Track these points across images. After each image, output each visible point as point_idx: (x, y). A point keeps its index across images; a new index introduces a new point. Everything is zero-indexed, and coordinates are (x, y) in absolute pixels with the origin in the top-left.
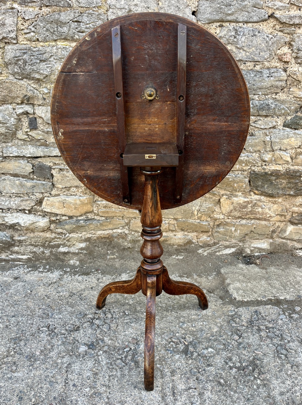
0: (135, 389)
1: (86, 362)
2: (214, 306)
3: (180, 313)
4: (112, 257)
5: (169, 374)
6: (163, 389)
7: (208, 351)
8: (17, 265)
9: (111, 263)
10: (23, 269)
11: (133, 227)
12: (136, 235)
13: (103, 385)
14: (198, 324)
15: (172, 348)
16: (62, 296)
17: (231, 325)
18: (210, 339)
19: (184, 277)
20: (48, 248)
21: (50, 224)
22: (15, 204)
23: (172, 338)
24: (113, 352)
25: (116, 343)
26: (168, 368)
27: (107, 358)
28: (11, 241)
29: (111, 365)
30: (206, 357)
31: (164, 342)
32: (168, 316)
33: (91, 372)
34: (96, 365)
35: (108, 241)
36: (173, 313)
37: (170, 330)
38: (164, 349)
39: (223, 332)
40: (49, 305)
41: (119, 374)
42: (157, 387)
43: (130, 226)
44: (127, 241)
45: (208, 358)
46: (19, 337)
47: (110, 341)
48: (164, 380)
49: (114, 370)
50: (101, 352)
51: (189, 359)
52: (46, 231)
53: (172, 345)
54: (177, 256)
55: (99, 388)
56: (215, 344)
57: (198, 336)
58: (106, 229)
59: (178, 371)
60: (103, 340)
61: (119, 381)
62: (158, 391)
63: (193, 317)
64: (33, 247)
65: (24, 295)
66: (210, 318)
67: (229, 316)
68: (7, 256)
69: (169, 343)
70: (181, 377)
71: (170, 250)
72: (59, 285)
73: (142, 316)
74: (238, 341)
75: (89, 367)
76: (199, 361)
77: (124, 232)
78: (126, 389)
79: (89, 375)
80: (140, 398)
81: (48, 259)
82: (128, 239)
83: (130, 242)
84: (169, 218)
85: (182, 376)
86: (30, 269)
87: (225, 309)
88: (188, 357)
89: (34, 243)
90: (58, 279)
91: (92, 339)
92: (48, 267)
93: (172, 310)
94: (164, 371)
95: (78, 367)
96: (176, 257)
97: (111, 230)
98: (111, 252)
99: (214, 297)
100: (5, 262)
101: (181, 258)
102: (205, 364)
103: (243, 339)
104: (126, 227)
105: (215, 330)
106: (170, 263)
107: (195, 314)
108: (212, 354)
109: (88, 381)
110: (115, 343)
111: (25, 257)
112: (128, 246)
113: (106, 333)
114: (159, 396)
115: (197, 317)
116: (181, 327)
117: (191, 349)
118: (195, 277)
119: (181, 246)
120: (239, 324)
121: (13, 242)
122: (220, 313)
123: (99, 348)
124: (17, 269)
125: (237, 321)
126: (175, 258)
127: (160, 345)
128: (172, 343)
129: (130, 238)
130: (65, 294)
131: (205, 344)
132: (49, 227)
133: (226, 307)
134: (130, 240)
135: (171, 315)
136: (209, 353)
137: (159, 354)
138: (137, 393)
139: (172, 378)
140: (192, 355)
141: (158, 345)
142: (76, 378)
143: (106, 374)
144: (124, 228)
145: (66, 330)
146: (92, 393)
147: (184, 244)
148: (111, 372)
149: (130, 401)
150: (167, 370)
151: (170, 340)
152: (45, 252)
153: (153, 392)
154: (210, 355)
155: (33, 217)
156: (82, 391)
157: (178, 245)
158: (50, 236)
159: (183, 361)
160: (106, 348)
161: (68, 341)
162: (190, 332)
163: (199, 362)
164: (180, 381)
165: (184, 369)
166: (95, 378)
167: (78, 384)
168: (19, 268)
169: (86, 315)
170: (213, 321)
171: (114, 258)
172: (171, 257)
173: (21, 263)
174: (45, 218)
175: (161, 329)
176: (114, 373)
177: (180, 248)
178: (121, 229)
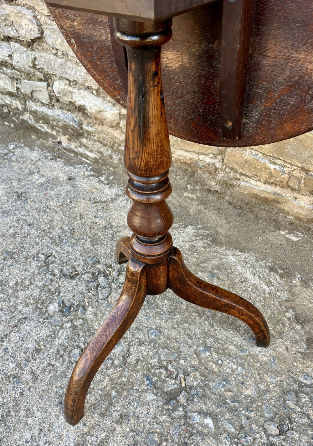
0: (57, 406)
1: (42, 327)
2: (284, 347)
3: (216, 330)
4: (190, 195)
5: (116, 416)
6: (88, 433)
7: (203, 420)
8: (83, 162)
9: (185, 203)
10: (85, 170)
11: (228, 160)
12: (231, 174)
13: (32, 372)
14: (229, 363)
15: (156, 378)
16: (96, 223)
17: (285, 401)
18: (225, 403)
19: (277, 272)
20: (117, 153)
21: (120, 119)
22: (81, 76)
23: (170, 361)
24: (81, 334)
25: (97, 323)
26: (123, 405)
27: (68, 338)
28: (79, 128)
29: (65, 350)
30: (193, 428)
31: (154, 361)
32: (195, 323)
33: (35, 344)
34: (49, 339)
35: (190, 169)
36: (206, 323)
37: (179, 347)
38: (145, 372)
39: (259, 404)
40: (74, 229)
41: (61, 369)
42: (85, 424)
43: (225, 156)
44: (215, 180)
45: (195, 431)
46: (14, 253)
47: (91, 316)
48: (102, 420)
49: (61, 361)
50: (69, 324)
51: (164, 412)
52: (115, 127)
53: (161, 373)
54: (290, 234)
55: (25, 373)
56: (227, 416)
57: (212, 384)
58: (190, 150)
59: (132, 421)
60: (85, 309)
61: (52, 379)
62: (80, 432)
63: (231, 347)
64: (102, 145)
65: (60, 204)
66: (258, 365)
67: (296, 381)
68: (76, 147)
69: (160, 368)
70: (128, 433)
71: (280, 219)
72: (105, 208)
73: (160, 303)
74: (271, 439)
75: (38, 336)
76: (176, 428)
77: (214, 164)
78: (49, 397)
79: (30, 347)
80: (51, 425)
81: (116, 168)
82: (217, 177)
83: (219, 182)
84: (292, 165)
85: (131, 434)
86: (92, 173)
87: (300, 365)
88: (166, 410)
89: (102, 141)
90: (110, 199)
91: (74, 300)
92: (111, 178)
93: (208, 317)
94: (115, 407)
95: (29, 328)
96: (287, 234)
97: (197, 155)
98: (191, 188)
99: (298, 334)
100: (74, 154)
101: (295, 239)
102: (180, 439)
103: (284, 440)
104: (219, 157)
105: (248, 392)
106: (271, 241)
107: (239, 344)
108: (205, 431)
109: (23, 355)
110: (95, 322)
111: (92, 155)
112: (216, 189)
113: (97, 301)
114: (75, 440)
115: (237, 352)
116: (197, 353)
117: (182, 399)
118: (294, 282)
119: (300, 219)
120: (302, 408)
121: (81, 131)
122: (284, 366)
123: (73, 317)
124: (80, 168)
125: (303, 400)
126: (283, 236)
127: (145, 363)
128: (162, 370)
129: (220, 176)
130: (101, 222)
131: (211, 406)
132: (119, 123)
133: (303, 363)
134: (220, 181)
135: (201, 325)
136: (202, 424)
137: (131, 375)
138: (54, 414)
139: (115, 425)
140: (174, 410)
141: (142, 362)
142: (15, 341)
143: (48, 359)
144: (216, 158)
145: (62, 271)
146: (13, 373)
147: (308, 220)
148: (56, 361)
149: (37, 419)
150: (119, 408)
151: (165, 363)
152: (114, 157)
153: (72, 428)
154: (201, 429)
155: (100, 102)
156: (5, 364)
157: (296, 218)
158: (119, 136)
159: (151, 410)
160: (78, 323)
161: (50, 287)
162: (207, 369)
163: (174, 430)
164: (121, 438)
165: (142, 424)
166: (32, 355)
167: (11, 351)
168: (82, 167)
169: (99, 262)
170: (259, 374)
171: (192, 199)
172: (278, 232)
173: (88, 162)
174: (115, 108)
175: (168, 338)
176: (58, 364)
177: (297, 222)
178: (212, 158)
